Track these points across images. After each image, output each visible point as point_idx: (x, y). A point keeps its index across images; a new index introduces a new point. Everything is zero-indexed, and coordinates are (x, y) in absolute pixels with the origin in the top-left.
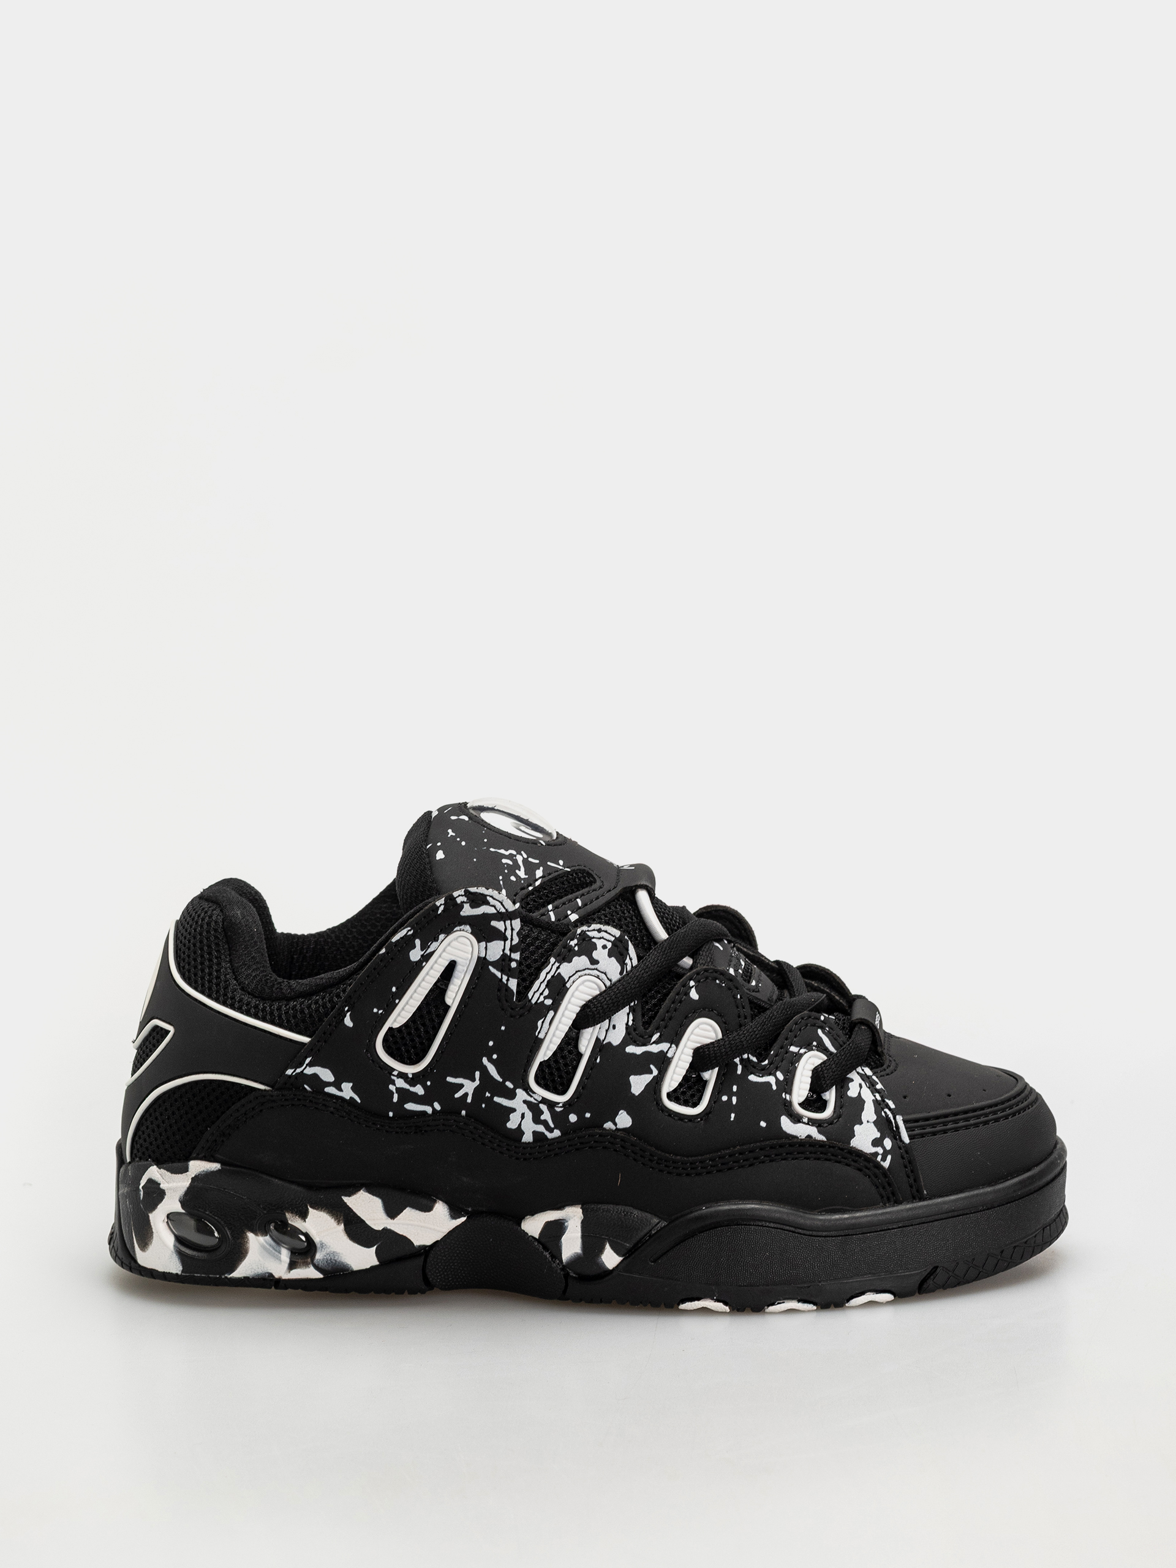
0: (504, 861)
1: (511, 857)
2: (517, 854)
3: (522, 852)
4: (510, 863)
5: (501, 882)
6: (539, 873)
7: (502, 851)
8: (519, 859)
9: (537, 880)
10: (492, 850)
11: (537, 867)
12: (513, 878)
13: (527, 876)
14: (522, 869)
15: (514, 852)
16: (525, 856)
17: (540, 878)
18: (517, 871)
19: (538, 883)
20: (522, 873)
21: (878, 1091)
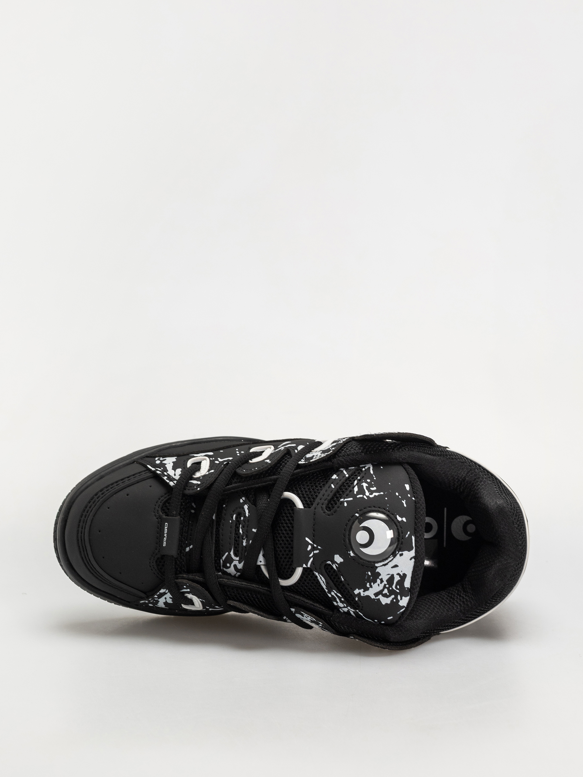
0: (375, 488)
1: (371, 492)
2: (369, 496)
3: (366, 498)
4: (372, 489)
5: (374, 476)
6: (356, 489)
7: (377, 494)
8: (367, 493)
9: (357, 484)
10: (382, 493)
11: (358, 493)
12: (369, 481)
13: (362, 484)
14: (365, 488)
15: (371, 496)
16: (365, 497)
17: (355, 486)
18: (367, 485)
19: (356, 482)
20: (365, 485)
21: (166, 476)
